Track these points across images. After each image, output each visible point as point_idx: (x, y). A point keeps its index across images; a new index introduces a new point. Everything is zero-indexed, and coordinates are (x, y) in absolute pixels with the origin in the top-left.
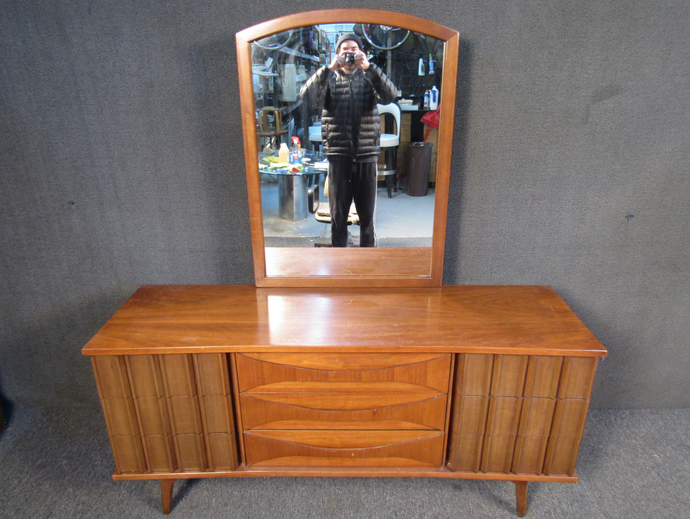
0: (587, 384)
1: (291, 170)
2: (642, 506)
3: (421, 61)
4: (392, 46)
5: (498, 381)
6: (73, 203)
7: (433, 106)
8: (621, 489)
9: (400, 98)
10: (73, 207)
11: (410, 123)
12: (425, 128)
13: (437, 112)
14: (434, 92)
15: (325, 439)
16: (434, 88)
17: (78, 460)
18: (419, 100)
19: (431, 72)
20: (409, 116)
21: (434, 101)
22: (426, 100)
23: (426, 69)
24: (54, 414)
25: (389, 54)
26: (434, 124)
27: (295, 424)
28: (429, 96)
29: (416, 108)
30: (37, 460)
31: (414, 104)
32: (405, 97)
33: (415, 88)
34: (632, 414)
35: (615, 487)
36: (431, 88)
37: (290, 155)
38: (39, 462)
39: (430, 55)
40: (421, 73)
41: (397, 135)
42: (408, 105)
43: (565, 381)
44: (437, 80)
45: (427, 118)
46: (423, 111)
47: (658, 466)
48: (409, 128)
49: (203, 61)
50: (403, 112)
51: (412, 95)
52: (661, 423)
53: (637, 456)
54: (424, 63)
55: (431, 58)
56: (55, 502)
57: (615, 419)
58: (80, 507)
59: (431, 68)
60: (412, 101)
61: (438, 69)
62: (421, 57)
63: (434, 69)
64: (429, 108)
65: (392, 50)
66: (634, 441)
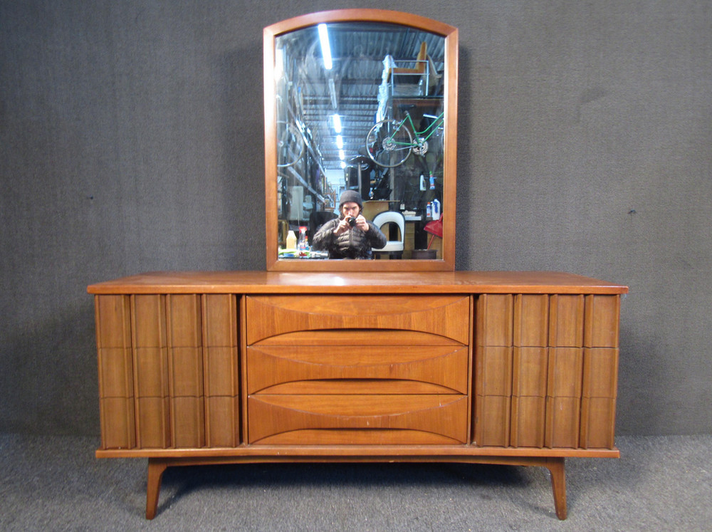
0: (613, 328)
1: (298, 255)
2: (698, 510)
3: (422, 177)
4: (395, 163)
5: (520, 326)
6: (92, 198)
7: (436, 217)
8: (671, 497)
9: (404, 211)
10: (92, 202)
11: (414, 232)
12: (429, 236)
13: (440, 222)
14: (436, 204)
15: (337, 406)
16: (436, 200)
18: (421, 211)
19: (432, 187)
20: (413, 226)
21: (436, 211)
22: (428, 211)
23: (427, 184)
24: (30, 442)
25: (392, 172)
26: (438, 234)
27: (305, 388)
28: (431, 207)
29: (419, 218)
30: (5, 477)
31: (417, 215)
32: (409, 210)
33: (417, 202)
34: (670, 440)
35: (665, 496)
36: (433, 200)
37: (298, 244)
39: (430, 172)
40: (422, 188)
41: (401, 241)
42: (412, 216)
43: (590, 325)
44: (438, 194)
45: (430, 227)
46: (426, 221)
48: (413, 237)
50: (406, 222)
51: (415, 209)
52: (704, 447)
53: (684, 473)
54: (425, 179)
55: (431, 175)
59: (432, 184)
60: (415, 213)
61: (439, 185)
62: (422, 173)
63: (435, 185)
64: (432, 218)
65: (395, 167)
66: (678, 461)
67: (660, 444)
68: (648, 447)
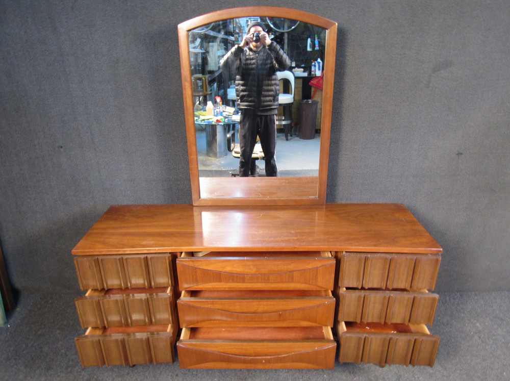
0: (432, 278)
1: (215, 121)
3: (309, 40)
4: (288, 29)
7: (318, 73)
9: (294, 68)
10: (62, 150)
11: (301, 86)
12: (313, 89)
13: (322, 78)
14: (319, 63)
16: (319, 60)
17: (67, 331)
18: (308, 68)
19: (317, 48)
20: (301, 81)
21: (319, 69)
22: (313, 69)
23: (313, 46)
24: (49, 299)
25: (286, 36)
26: (319, 87)
28: (315, 66)
29: (306, 74)
31: (304, 72)
32: (298, 66)
33: (304, 60)
34: (461, 295)
35: (449, 347)
36: (317, 60)
37: (214, 110)
38: (40, 332)
39: (316, 36)
40: (309, 49)
41: (292, 94)
42: (300, 72)
44: (321, 54)
45: (314, 82)
46: (311, 77)
47: (480, 332)
48: (300, 90)
49: (154, 44)
50: (296, 78)
51: (303, 65)
52: (482, 302)
53: (465, 325)
54: (311, 41)
55: (316, 38)
56: (53, 360)
57: (449, 299)
58: (70, 363)
59: (317, 45)
60: (302, 70)
61: (322, 46)
62: (310, 37)
63: (319, 46)
64: (315, 74)
65: (288, 32)
66: (463, 315)
67: (454, 299)
68: (446, 301)
